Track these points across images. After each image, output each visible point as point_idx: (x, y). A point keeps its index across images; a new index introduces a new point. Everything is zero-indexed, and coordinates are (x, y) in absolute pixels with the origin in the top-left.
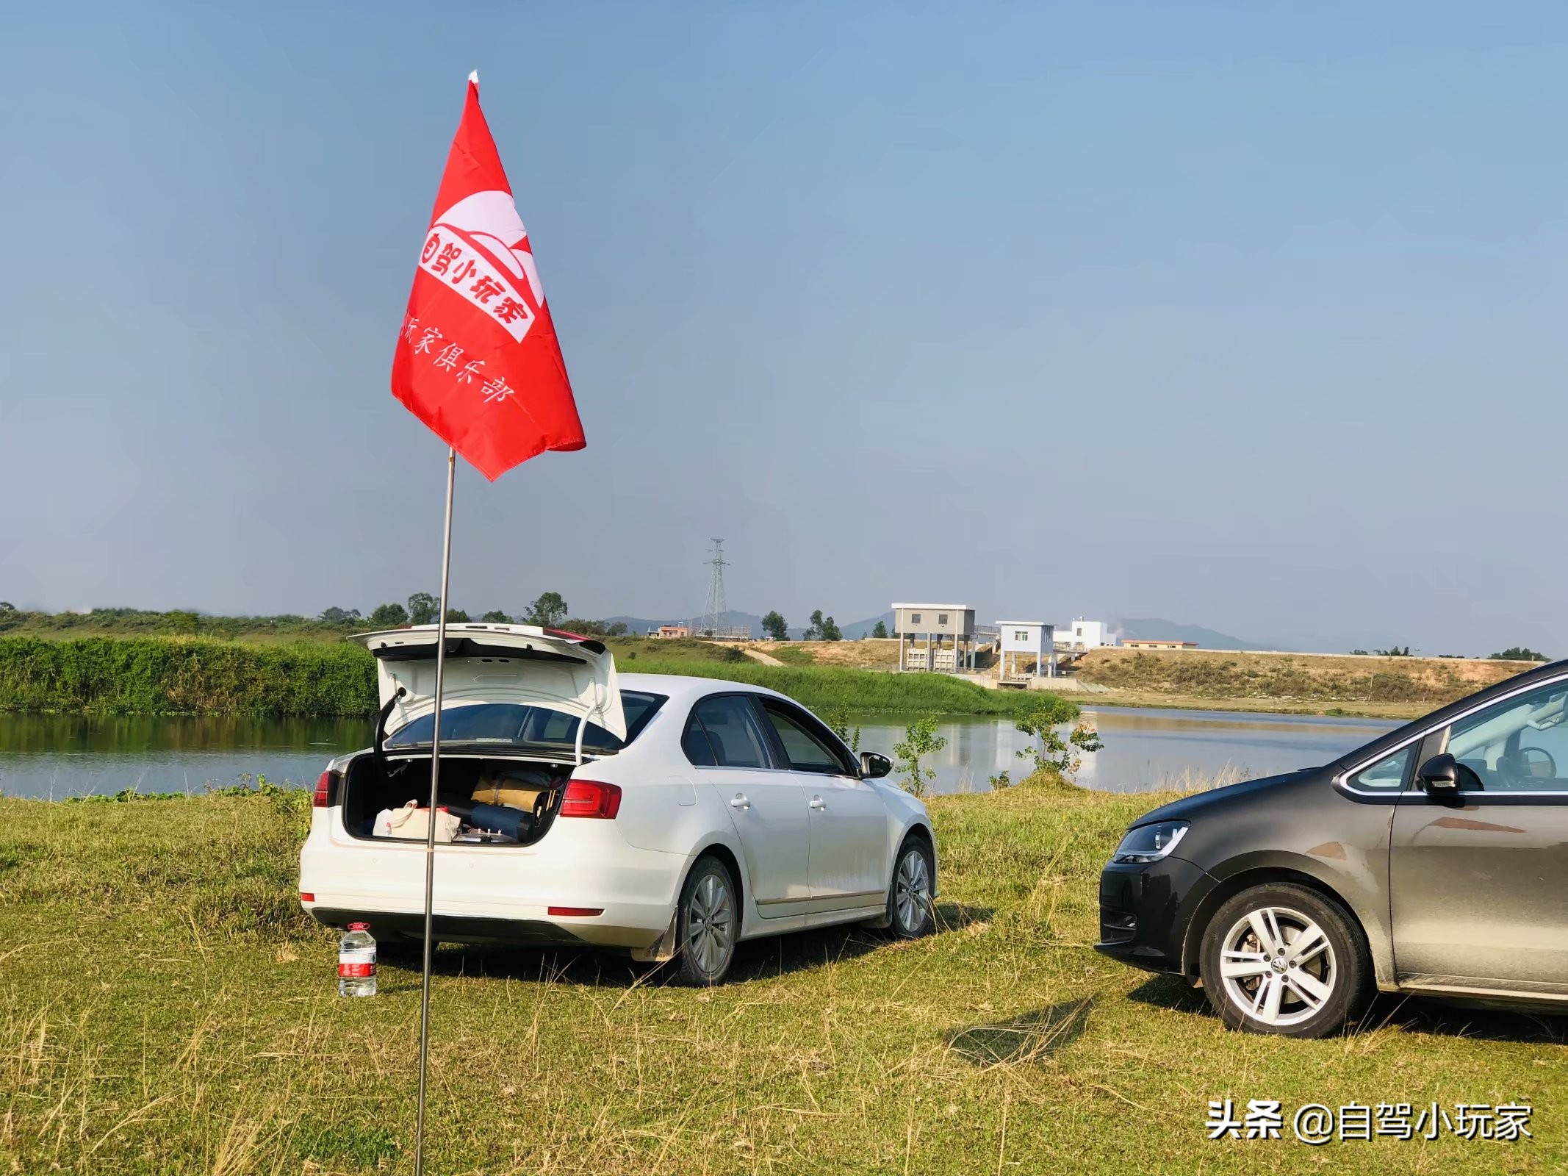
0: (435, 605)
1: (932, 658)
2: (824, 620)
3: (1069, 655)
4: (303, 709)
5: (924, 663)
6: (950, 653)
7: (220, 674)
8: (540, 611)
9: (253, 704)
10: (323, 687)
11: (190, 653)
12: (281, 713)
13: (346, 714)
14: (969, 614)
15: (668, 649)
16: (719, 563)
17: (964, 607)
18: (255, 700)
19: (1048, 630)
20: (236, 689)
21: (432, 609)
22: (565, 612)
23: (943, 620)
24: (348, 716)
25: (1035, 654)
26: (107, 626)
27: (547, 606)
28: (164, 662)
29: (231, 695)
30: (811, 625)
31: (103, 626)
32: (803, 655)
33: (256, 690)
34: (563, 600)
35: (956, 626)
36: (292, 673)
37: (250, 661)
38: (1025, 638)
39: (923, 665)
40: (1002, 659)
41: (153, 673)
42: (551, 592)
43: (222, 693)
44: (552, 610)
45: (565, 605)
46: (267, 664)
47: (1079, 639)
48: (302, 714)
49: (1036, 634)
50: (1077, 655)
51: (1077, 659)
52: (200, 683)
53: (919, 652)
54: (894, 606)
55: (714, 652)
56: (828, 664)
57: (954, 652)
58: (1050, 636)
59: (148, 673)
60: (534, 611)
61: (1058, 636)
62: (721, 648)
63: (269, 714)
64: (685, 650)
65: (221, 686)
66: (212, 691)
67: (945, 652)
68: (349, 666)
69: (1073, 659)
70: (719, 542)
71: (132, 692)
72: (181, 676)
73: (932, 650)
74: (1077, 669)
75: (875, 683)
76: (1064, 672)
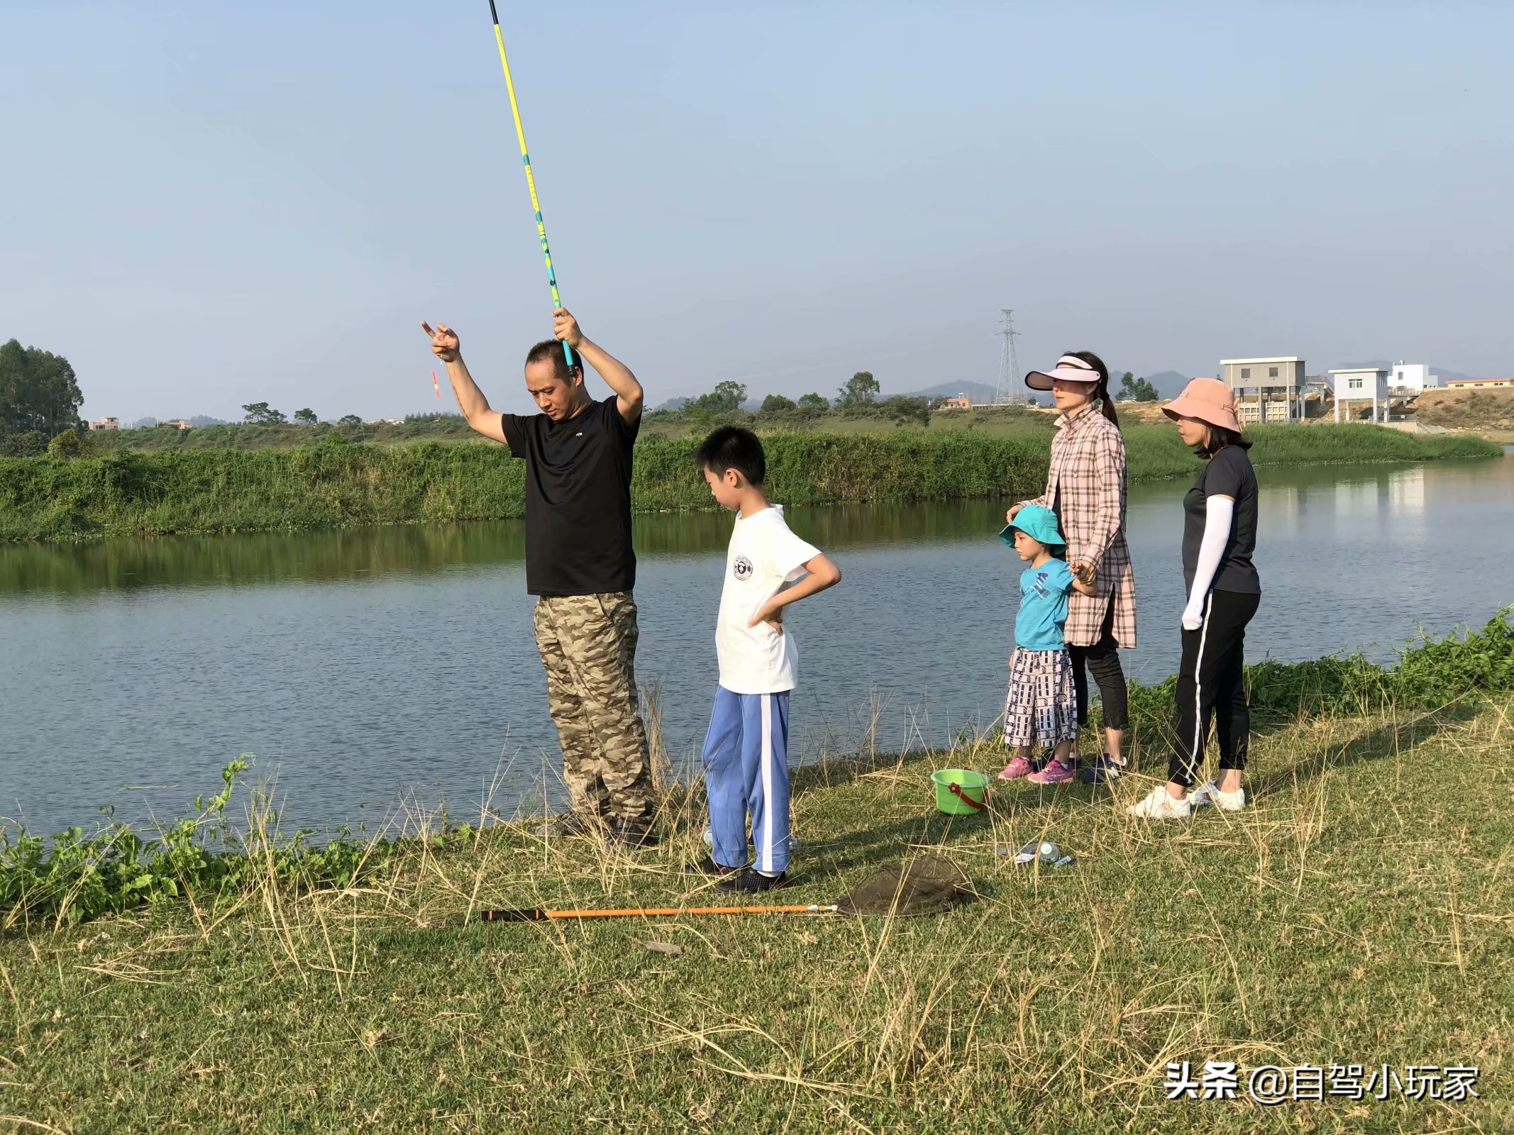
0: (741, 392)
1: (1264, 410)
2: (1135, 379)
3: (1401, 400)
4: (934, 492)
5: (1257, 416)
6: (1282, 404)
7: (857, 463)
8: (852, 391)
9: (890, 491)
10: (949, 469)
11: (829, 444)
12: (914, 497)
13: (971, 495)
14: (1300, 365)
15: (995, 419)
16: (1010, 333)
17: (1295, 359)
18: (892, 487)
19: (1382, 375)
20: (875, 477)
21: (739, 396)
22: (878, 390)
23: (1274, 373)
24: (972, 497)
25: (1370, 400)
26: (452, 432)
27: (859, 385)
28: (809, 456)
29: (871, 483)
30: (1123, 387)
31: (449, 433)
32: (1130, 416)
33: (891, 477)
34: (875, 379)
35: (1287, 378)
36: (918, 459)
37: (880, 448)
38: (1360, 385)
39: (1255, 418)
40: (1336, 407)
41: (803, 466)
42: (863, 371)
43: (862, 482)
44: (864, 389)
45: (877, 383)
46: (895, 451)
47: (1400, 383)
48: (932, 498)
49: (1370, 380)
50: (1409, 399)
51: (1409, 402)
52: (843, 474)
53: (1250, 405)
54: (1223, 362)
55: (1041, 420)
56: (1156, 423)
57: (1286, 405)
58: (1385, 381)
59: (798, 465)
60: (847, 391)
61: (1393, 382)
62: (1047, 415)
63: (906, 499)
64: (1012, 419)
65: (861, 475)
66: (854, 480)
67: (1277, 404)
68: (967, 449)
69: (1405, 403)
70: (1008, 312)
71: (787, 487)
72: (828, 468)
73: (1264, 401)
74: (1412, 411)
75: (1315, 437)
76: (1403, 417)
